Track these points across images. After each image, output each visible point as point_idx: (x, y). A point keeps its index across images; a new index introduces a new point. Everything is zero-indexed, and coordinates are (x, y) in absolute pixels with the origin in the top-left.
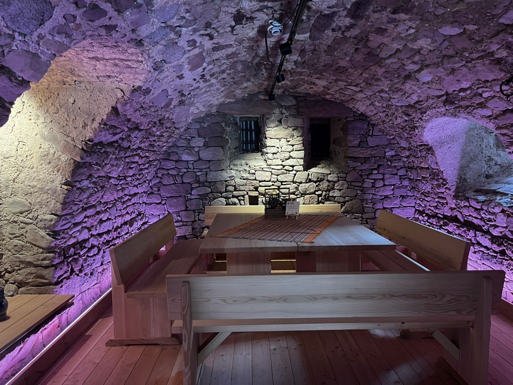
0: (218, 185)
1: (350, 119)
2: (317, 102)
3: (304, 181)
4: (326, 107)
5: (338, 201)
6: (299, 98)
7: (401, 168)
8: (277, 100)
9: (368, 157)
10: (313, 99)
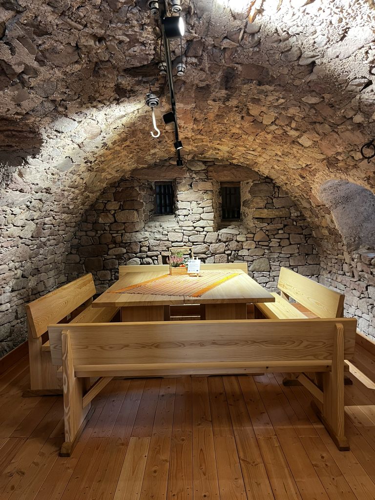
0: (133, 246)
1: (257, 182)
2: (225, 166)
3: (213, 242)
4: (234, 171)
5: (247, 260)
6: (209, 163)
7: (306, 228)
8: (188, 165)
9: (274, 218)
10: (221, 164)
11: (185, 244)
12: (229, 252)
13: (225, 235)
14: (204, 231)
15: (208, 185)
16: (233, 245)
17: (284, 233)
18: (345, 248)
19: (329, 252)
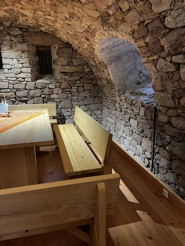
1: (60, 46)
2: (37, 33)
3: (32, 89)
4: (43, 36)
5: (56, 101)
6: (23, 29)
7: (94, 79)
8: (7, 30)
9: (74, 73)
10: (33, 30)
11: (11, 90)
12: (44, 96)
13: (40, 84)
14: (24, 81)
15: (25, 47)
16: (46, 91)
17: (80, 83)
18: (116, 92)
19: (107, 95)
